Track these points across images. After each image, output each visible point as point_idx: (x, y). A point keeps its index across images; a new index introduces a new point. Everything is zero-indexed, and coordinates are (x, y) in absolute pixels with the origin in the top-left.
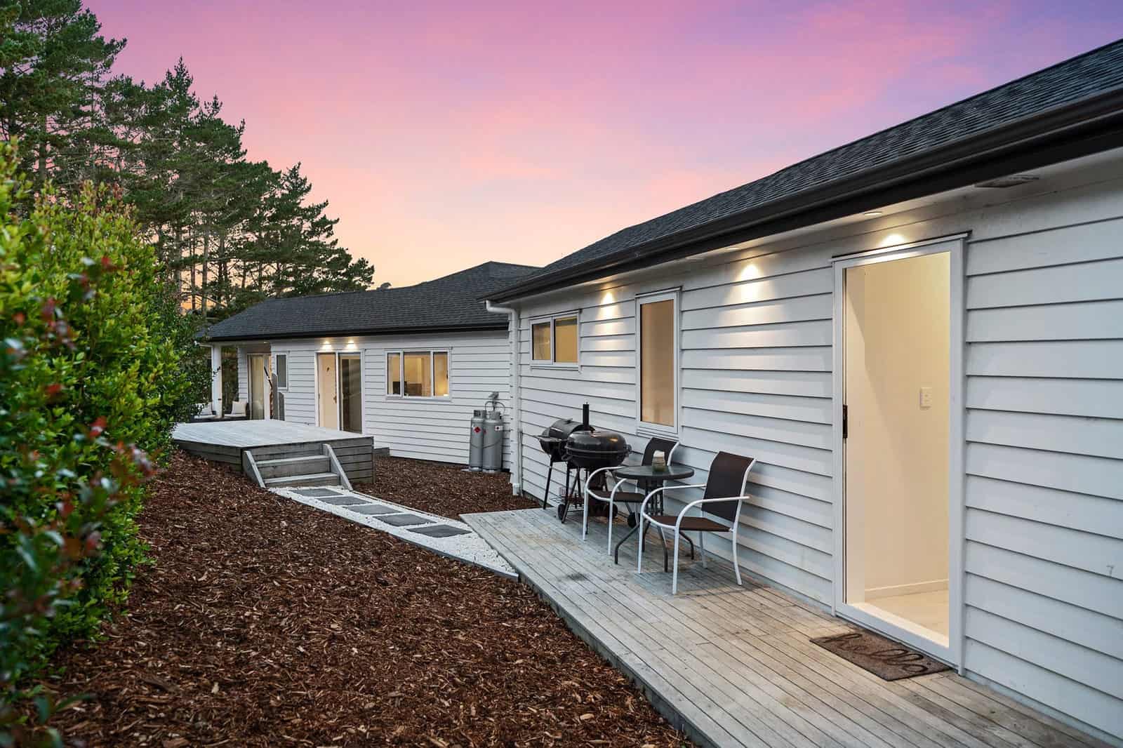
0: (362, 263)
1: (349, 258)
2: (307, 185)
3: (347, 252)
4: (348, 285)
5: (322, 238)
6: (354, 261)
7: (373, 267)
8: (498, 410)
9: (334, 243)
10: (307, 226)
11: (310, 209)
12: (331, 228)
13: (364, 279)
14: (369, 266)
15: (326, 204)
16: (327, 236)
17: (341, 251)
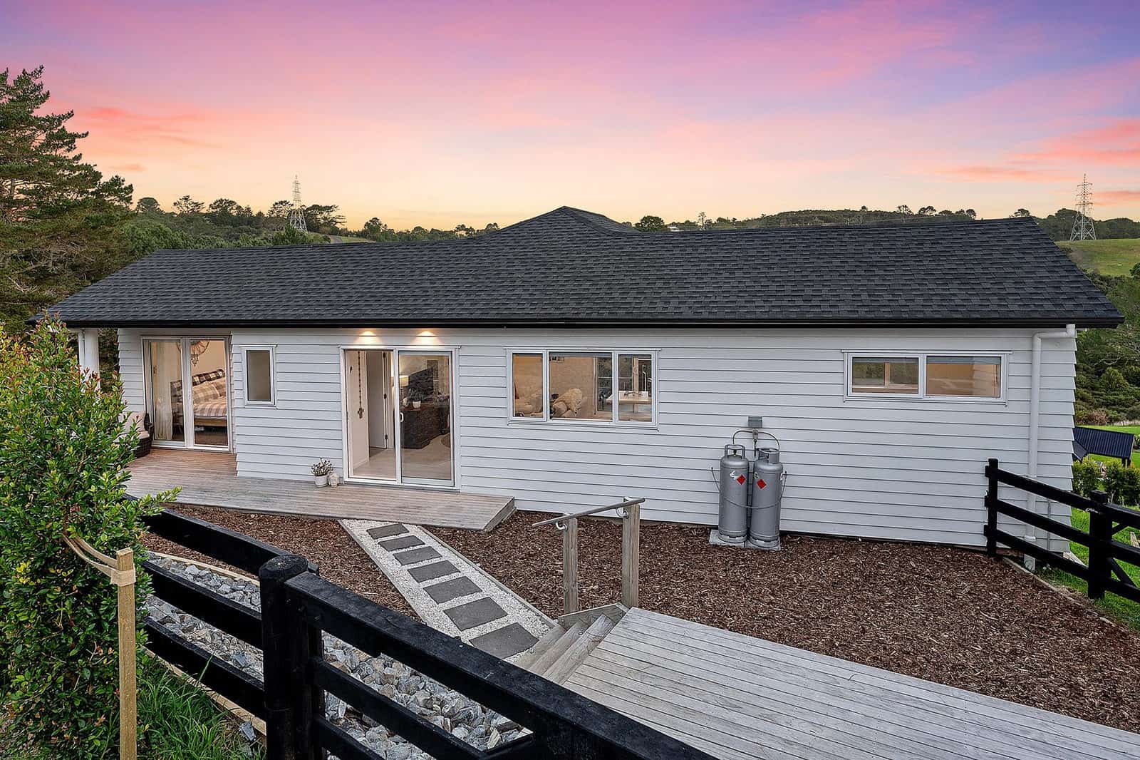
0: (117, 181)
1: (98, 176)
2: (44, 91)
3: (96, 169)
4: (101, 205)
5: (61, 152)
6: (105, 179)
7: (131, 186)
8: (760, 445)
9: (78, 158)
10: (41, 137)
11: (47, 119)
12: (73, 141)
13: (122, 199)
14: (126, 184)
15: (70, 115)
16: (69, 150)
17: (88, 168)
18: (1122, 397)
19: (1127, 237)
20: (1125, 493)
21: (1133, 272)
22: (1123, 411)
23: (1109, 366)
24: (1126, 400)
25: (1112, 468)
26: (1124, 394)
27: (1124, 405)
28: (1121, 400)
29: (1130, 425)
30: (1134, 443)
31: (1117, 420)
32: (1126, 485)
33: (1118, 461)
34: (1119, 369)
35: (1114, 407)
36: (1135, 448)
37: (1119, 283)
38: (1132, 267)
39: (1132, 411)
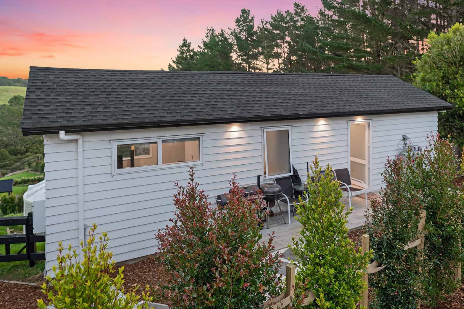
18: (8, 162)
19: (6, 85)
20: (10, 208)
21: (9, 102)
22: (9, 169)
23: (1, 148)
24: (10, 163)
25: (3, 198)
26: (9, 161)
27: (9, 166)
28: (7, 164)
29: (12, 175)
30: (13, 183)
31: (6, 174)
32: (10, 204)
33: (6, 194)
34: (6, 149)
35: (4, 168)
36: (14, 185)
37: (4, 108)
38: (9, 100)
39: (13, 168)
